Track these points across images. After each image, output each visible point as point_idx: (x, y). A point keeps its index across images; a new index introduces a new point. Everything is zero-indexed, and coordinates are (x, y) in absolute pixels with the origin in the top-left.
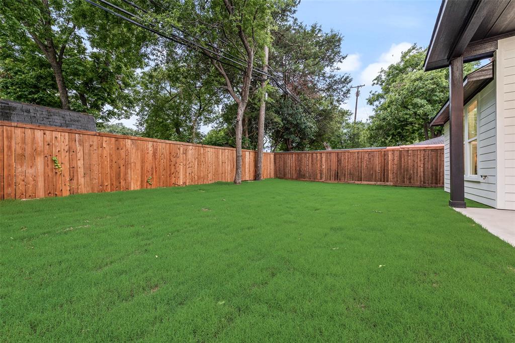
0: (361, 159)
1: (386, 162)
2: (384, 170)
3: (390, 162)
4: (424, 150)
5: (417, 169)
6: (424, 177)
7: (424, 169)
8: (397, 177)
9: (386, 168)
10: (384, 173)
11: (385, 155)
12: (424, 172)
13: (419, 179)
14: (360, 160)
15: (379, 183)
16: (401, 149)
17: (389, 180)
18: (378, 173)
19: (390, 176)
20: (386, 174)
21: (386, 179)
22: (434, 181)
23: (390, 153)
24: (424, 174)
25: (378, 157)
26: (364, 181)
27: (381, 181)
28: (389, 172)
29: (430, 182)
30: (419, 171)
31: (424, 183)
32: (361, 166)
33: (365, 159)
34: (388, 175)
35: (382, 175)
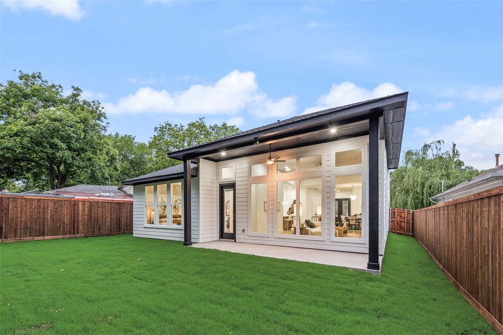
0: (44, 208)
1: (76, 213)
2: (74, 221)
3: (80, 213)
4: (111, 203)
5: (105, 219)
6: (111, 226)
7: (111, 220)
8: (88, 228)
9: (76, 219)
10: (74, 224)
11: (75, 205)
12: (110, 222)
13: (107, 228)
14: (41, 210)
15: (68, 236)
16: (91, 201)
17: (80, 232)
18: (67, 224)
19: (81, 227)
20: (76, 225)
21: (76, 231)
22: (118, 229)
23: (80, 204)
24: (111, 224)
25: (67, 207)
26: (47, 235)
27: (70, 234)
28: (80, 223)
29: (115, 230)
30: (107, 222)
31: (111, 231)
32: (44, 218)
33: (50, 208)
34: (78, 227)
35: (72, 227)
